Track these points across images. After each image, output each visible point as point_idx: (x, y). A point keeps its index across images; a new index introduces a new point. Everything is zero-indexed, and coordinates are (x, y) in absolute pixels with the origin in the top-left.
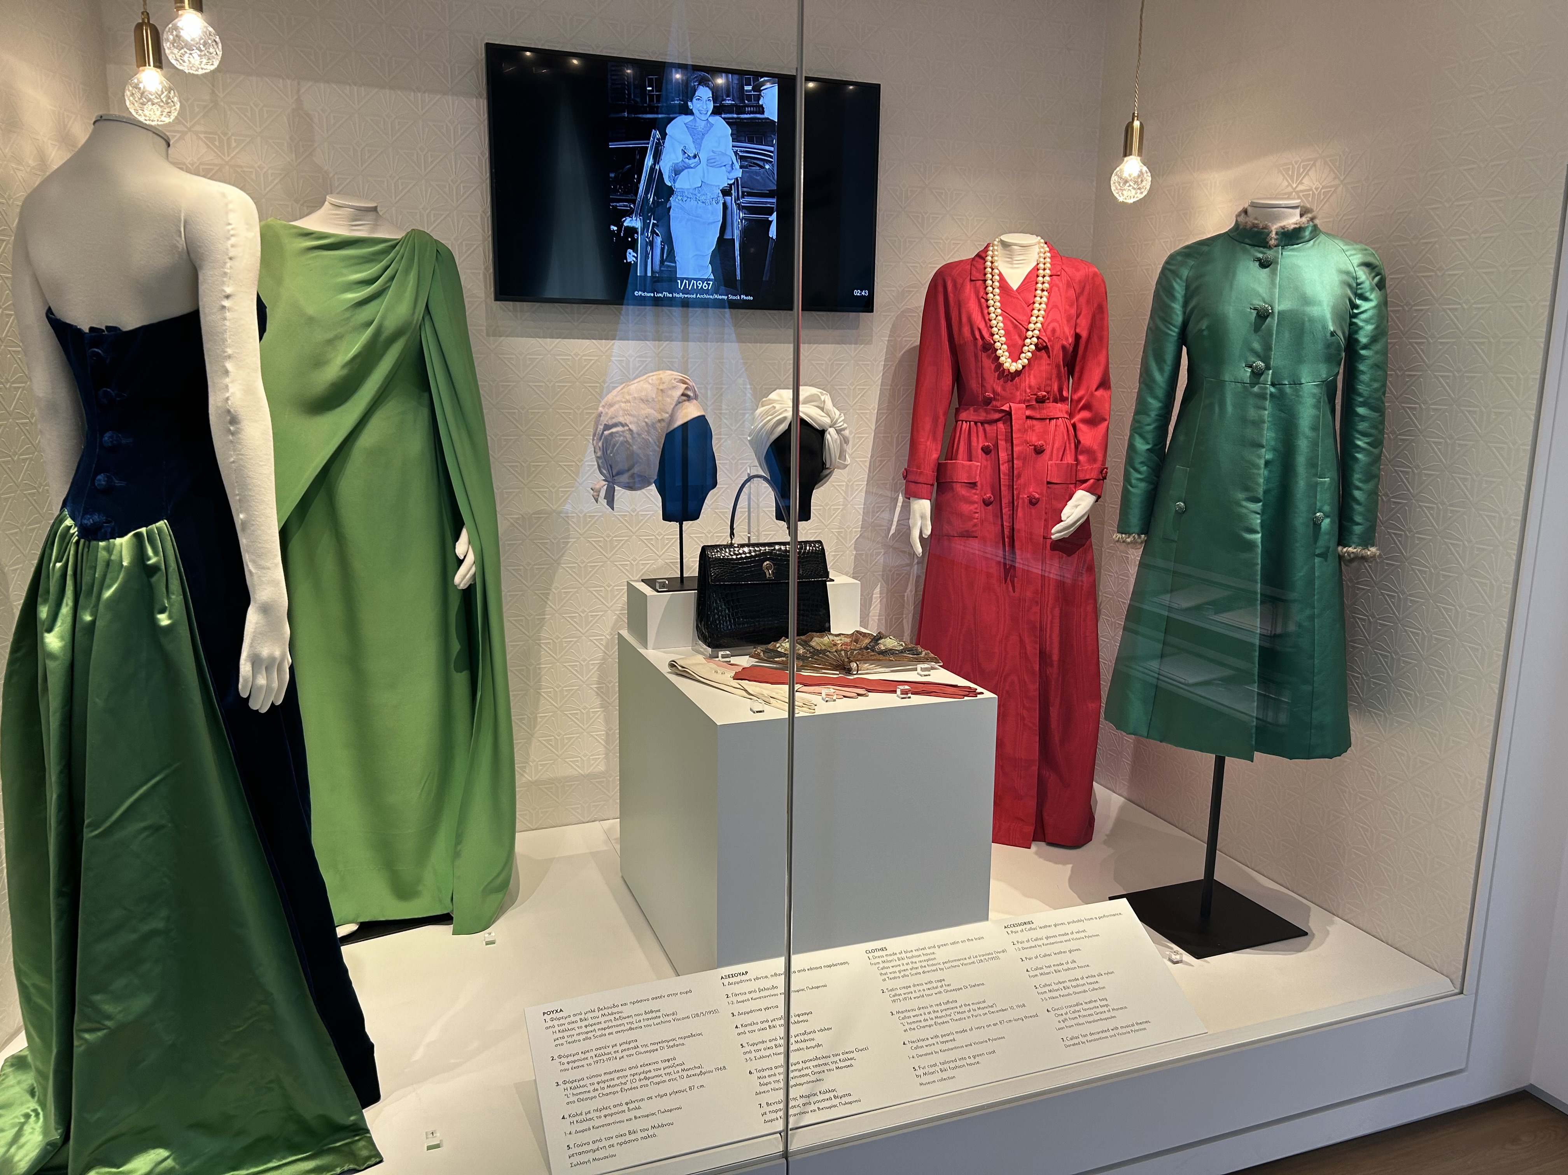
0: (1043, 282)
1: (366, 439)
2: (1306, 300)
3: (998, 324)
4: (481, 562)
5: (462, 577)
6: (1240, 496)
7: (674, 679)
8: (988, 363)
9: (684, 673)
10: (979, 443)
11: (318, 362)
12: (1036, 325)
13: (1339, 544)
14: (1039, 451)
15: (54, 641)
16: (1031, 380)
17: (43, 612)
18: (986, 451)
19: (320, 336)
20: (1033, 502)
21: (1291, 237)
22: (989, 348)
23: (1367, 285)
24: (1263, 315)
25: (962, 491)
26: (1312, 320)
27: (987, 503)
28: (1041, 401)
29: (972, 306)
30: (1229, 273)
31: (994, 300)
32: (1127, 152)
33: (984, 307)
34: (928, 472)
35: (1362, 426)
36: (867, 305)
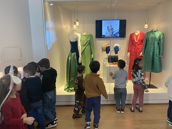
0: (139, 35)
1: (86, 48)
2: (156, 36)
3: (135, 38)
4: (93, 56)
5: (92, 57)
6: (150, 52)
7: (106, 65)
8: (134, 41)
9: (106, 64)
10: (134, 48)
11: (84, 43)
12: (138, 39)
13: (159, 55)
14: (139, 49)
15: (70, 59)
16: (138, 43)
17: (69, 57)
18: (134, 49)
19: (84, 41)
20: (138, 53)
21: (155, 31)
22: (134, 40)
23: (161, 35)
24: (152, 38)
25: (132, 52)
26: (156, 38)
27: (134, 53)
28: (139, 44)
29: (133, 37)
30: (150, 34)
31: (135, 36)
32: (146, 24)
33: (134, 37)
34: (129, 50)
35: (161, 46)
36: (125, 37)
